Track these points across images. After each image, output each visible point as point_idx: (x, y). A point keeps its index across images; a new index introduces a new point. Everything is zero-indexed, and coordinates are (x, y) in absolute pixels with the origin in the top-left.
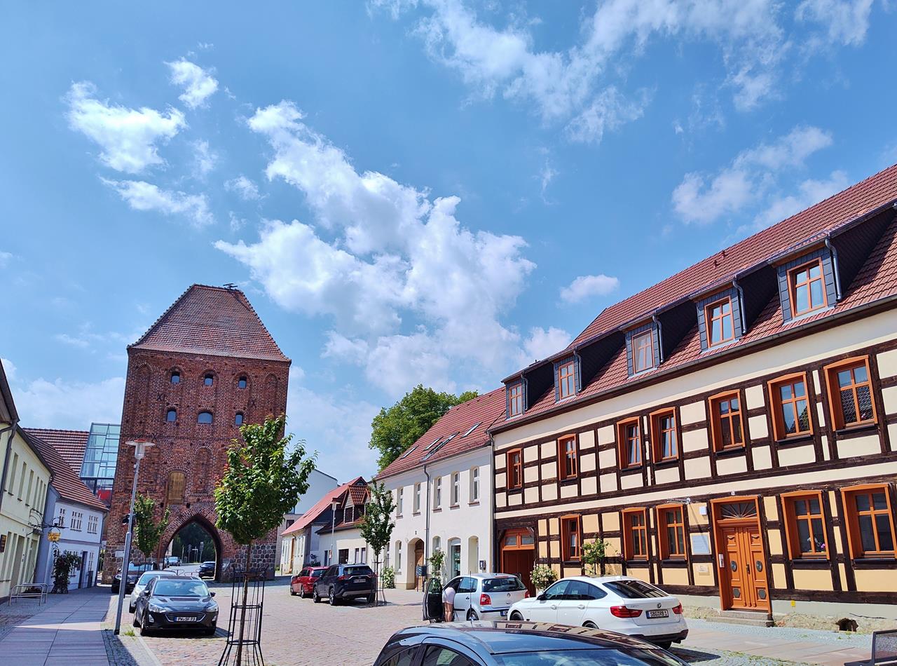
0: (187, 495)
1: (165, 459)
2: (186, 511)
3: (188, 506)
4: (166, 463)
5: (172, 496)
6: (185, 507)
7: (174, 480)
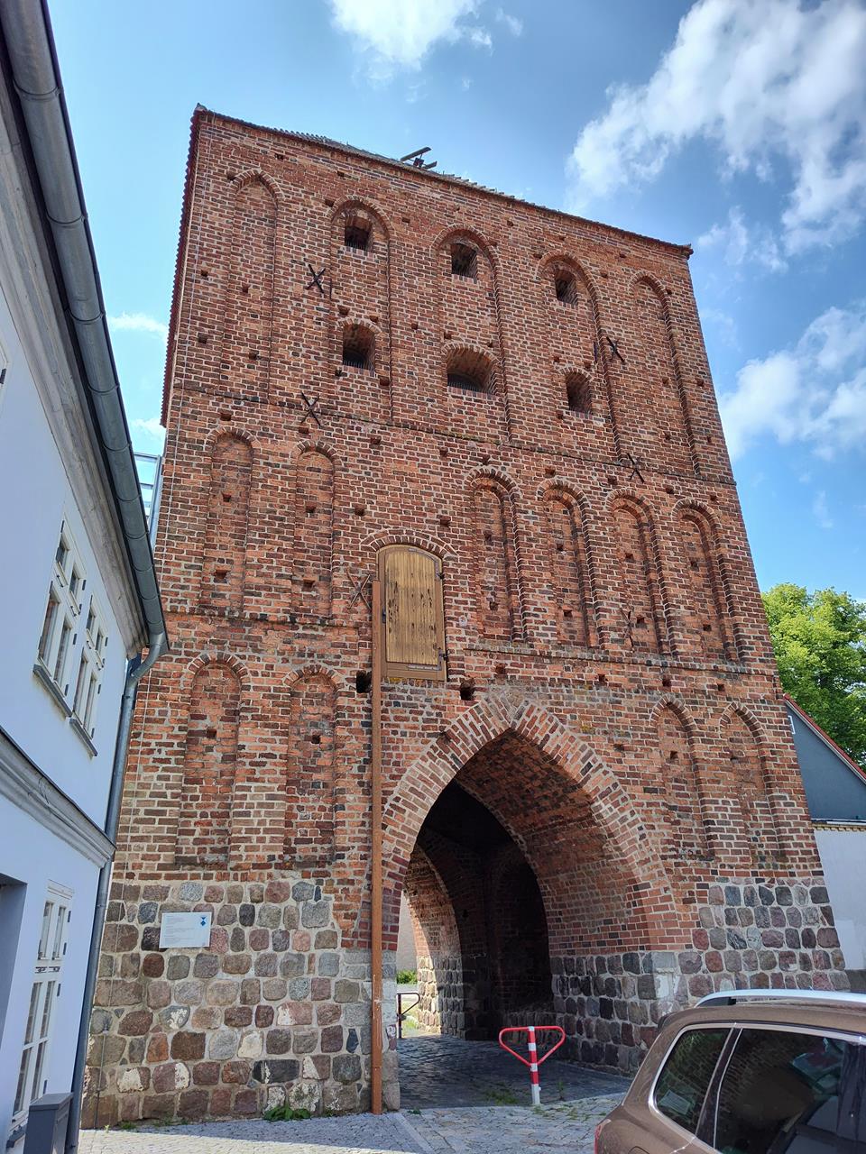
0: (457, 648)
1: (357, 495)
2: (460, 716)
3: (467, 693)
4: (360, 512)
5: (399, 645)
6: (456, 696)
7: (401, 582)
